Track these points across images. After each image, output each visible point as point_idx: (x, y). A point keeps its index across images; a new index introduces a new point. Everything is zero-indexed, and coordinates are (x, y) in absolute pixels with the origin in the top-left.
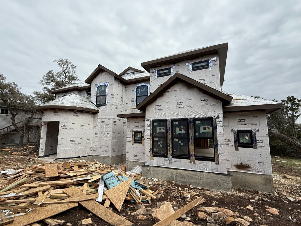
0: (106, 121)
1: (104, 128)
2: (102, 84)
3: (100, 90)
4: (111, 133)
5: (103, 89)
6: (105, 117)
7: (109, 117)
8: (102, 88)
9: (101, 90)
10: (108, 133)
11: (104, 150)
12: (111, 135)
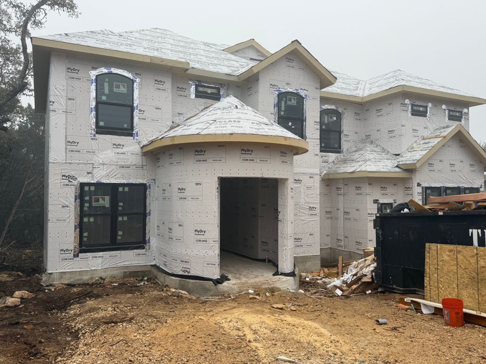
0: (306, 180)
1: (302, 195)
2: (291, 90)
3: (286, 103)
4: (318, 206)
5: (293, 102)
6: (302, 170)
7: (312, 171)
8: (290, 100)
9: (289, 103)
10: (312, 206)
11: (303, 242)
12: (318, 211)
